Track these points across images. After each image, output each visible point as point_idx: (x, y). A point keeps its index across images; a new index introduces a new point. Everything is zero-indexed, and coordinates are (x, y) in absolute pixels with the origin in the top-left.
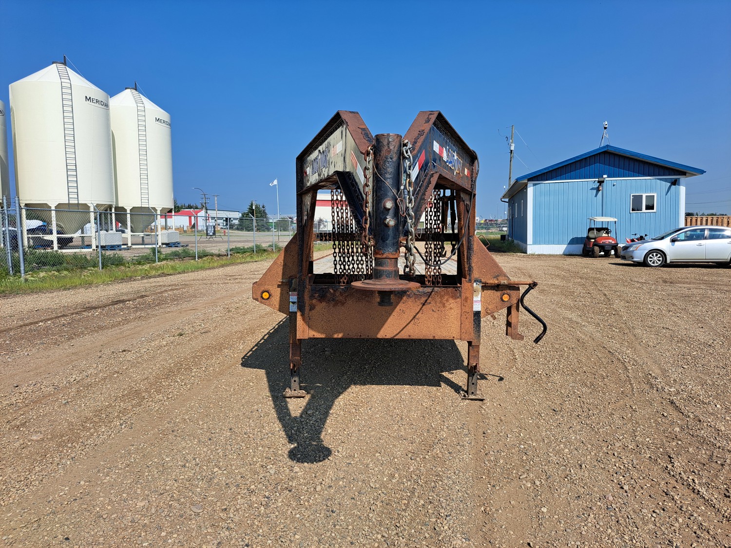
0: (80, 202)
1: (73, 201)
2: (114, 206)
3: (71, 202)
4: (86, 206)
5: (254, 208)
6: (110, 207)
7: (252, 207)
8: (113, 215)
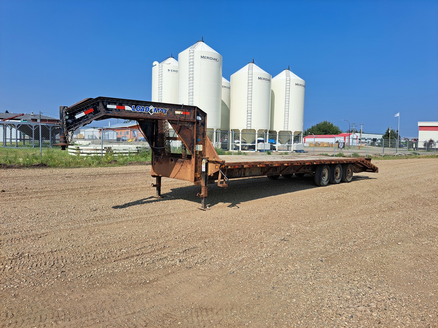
0: (252, 129)
1: (249, 128)
2: (268, 130)
3: (248, 128)
4: (254, 130)
5: (389, 132)
6: (266, 131)
7: (388, 132)
8: (268, 135)
